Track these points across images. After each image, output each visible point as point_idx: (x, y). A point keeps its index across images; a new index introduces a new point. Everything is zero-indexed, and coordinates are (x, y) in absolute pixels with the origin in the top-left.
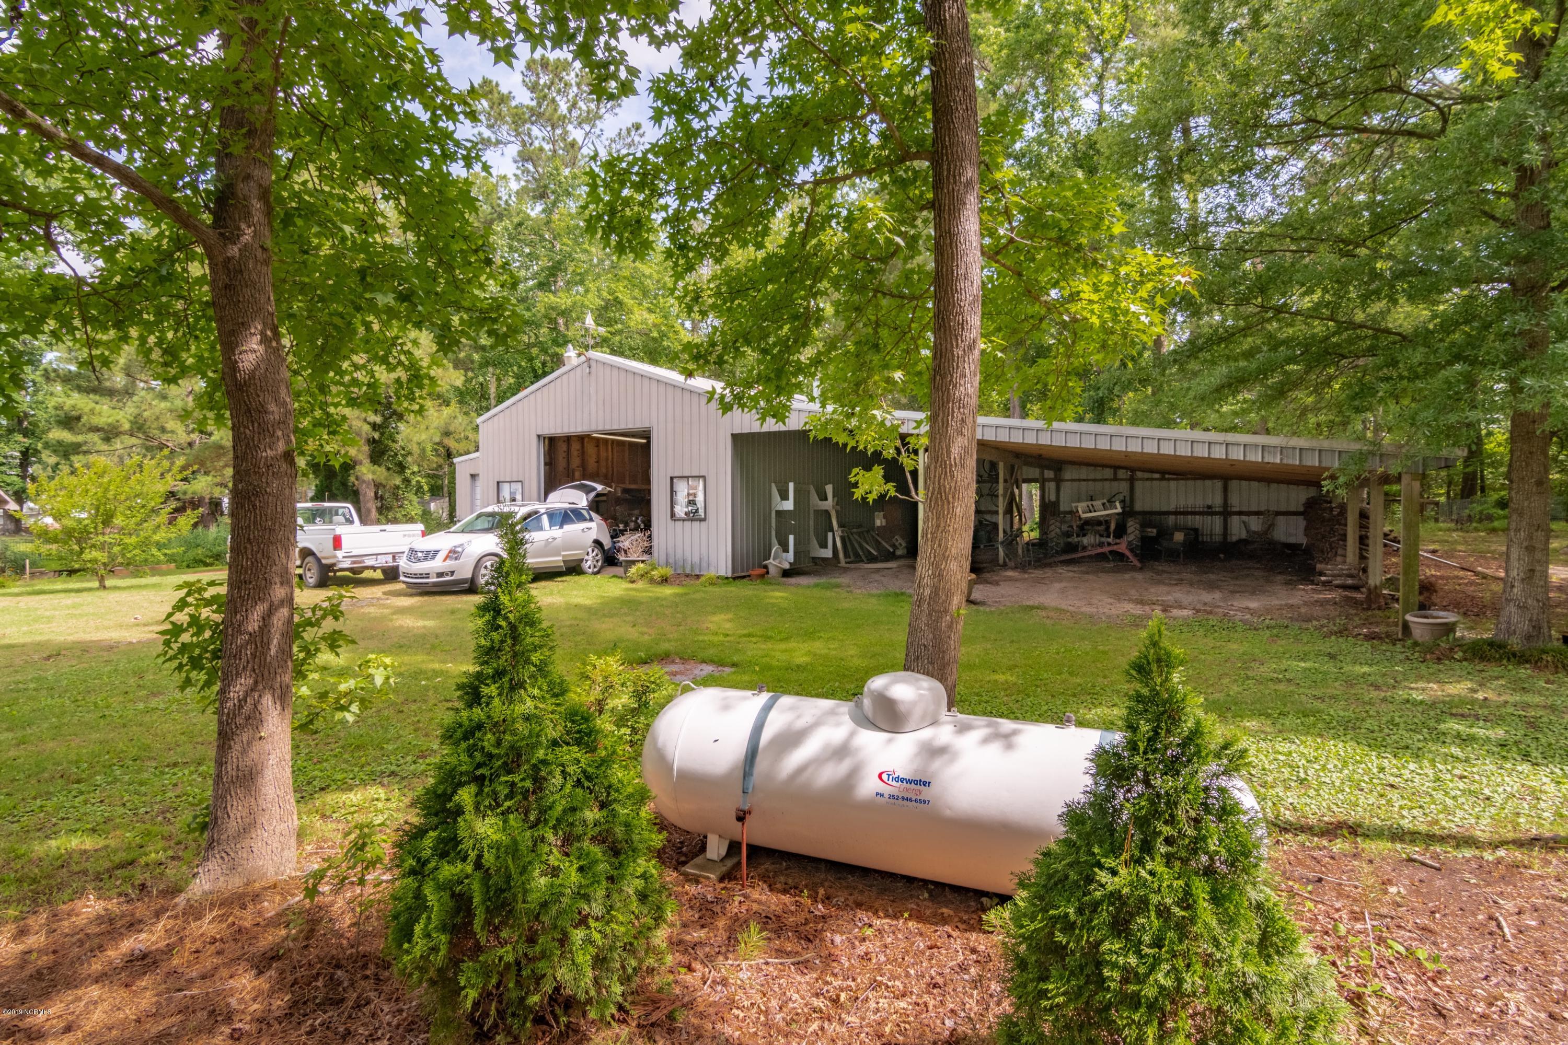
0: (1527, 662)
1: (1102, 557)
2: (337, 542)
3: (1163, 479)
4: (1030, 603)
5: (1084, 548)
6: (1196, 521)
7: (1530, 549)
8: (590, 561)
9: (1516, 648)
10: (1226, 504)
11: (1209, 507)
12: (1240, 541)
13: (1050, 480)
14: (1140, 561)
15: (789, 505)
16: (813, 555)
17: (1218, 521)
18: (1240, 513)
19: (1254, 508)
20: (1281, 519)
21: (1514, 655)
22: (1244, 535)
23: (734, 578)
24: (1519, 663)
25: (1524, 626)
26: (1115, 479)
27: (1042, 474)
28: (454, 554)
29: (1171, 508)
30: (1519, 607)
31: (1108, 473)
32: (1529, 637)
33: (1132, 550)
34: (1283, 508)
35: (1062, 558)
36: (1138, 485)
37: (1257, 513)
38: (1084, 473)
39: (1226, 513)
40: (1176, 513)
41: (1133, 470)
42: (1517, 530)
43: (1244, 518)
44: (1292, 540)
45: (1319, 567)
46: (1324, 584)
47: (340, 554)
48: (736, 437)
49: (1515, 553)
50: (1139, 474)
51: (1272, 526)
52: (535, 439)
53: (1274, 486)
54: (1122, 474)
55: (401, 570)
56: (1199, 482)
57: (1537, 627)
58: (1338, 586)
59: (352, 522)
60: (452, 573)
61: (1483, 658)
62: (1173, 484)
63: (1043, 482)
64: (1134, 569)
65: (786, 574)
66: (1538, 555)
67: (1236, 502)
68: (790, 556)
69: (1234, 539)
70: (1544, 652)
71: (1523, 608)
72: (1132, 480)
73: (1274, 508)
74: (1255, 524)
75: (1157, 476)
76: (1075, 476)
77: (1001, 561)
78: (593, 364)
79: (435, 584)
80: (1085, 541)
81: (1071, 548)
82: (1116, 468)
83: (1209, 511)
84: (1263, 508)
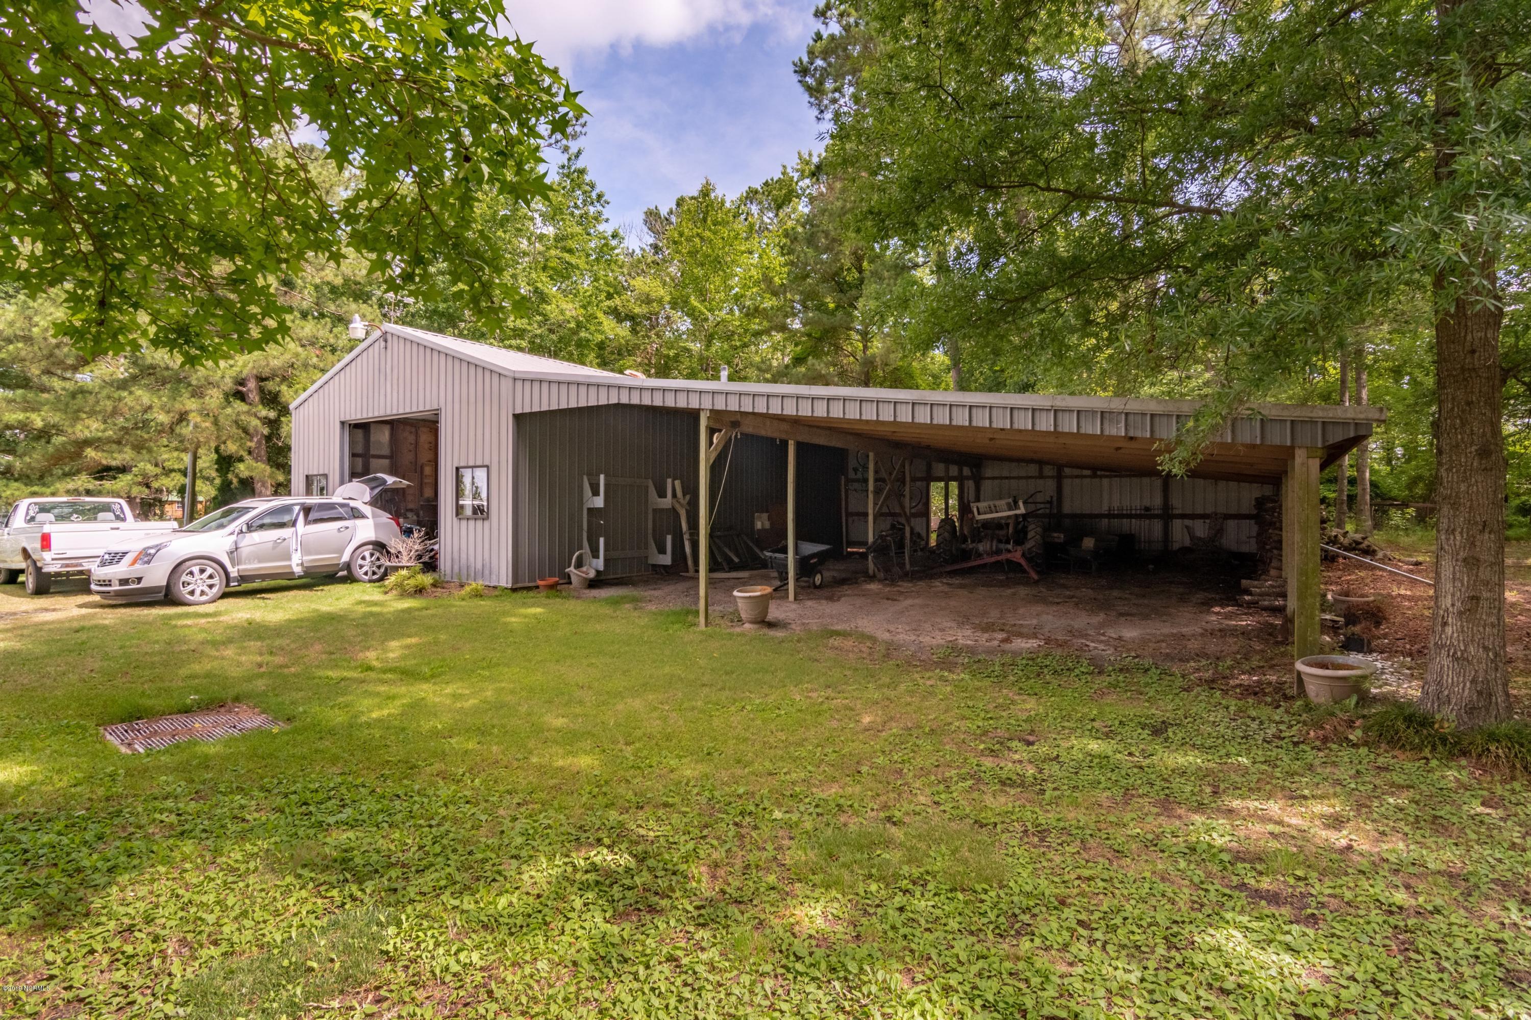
0: (1464, 753)
1: (998, 566)
2: (46, 542)
3: (1094, 476)
4: (838, 627)
5: (979, 555)
6: (1135, 526)
7: (1471, 563)
8: (365, 566)
9: (1448, 728)
10: (1166, 505)
11: (1147, 509)
12: (1185, 550)
13: (968, 478)
14: (1038, 573)
15: (599, 502)
16: (651, 561)
17: (1157, 527)
18: (1183, 516)
19: (1199, 511)
20: (1231, 524)
21: (1444, 740)
22: (1187, 542)
23: (514, 590)
24: (1451, 756)
25: (1464, 692)
26: (1041, 476)
27: (961, 471)
28: (146, 556)
29: (1105, 509)
30: (1455, 659)
31: (1033, 469)
32: (1471, 710)
33: (1029, 560)
34: (1233, 511)
35: (949, 569)
36: (1067, 482)
37: (1203, 516)
38: (1005, 470)
39: (1167, 515)
40: (1110, 516)
41: (1060, 467)
42: (1451, 531)
43: (1188, 522)
44: (1245, 549)
45: (1245, 582)
46: (1250, 604)
47: (47, 556)
48: (519, 419)
49: (1447, 568)
50: (1067, 471)
51: (1220, 532)
52: (338, 425)
53: (1222, 484)
54: (1048, 471)
55: (94, 578)
56: (1135, 480)
57: (1486, 694)
58: (1265, 609)
59: (124, 520)
60: (139, 580)
61: (1395, 742)
62: (1105, 481)
63: (960, 479)
64: (1028, 582)
65: (593, 584)
66: (1485, 573)
67: (1178, 504)
68: (600, 563)
69: (1176, 546)
70: (1493, 737)
71: (1461, 659)
72: (1059, 478)
73: (1222, 509)
74: (1201, 529)
75: (1087, 472)
76: (996, 474)
77: (871, 572)
78: (389, 337)
79: (118, 594)
80: (981, 547)
81: (966, 555)
82: (1041, 463)
83: (1147, 514)
84: (1210, 510)
